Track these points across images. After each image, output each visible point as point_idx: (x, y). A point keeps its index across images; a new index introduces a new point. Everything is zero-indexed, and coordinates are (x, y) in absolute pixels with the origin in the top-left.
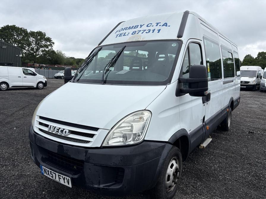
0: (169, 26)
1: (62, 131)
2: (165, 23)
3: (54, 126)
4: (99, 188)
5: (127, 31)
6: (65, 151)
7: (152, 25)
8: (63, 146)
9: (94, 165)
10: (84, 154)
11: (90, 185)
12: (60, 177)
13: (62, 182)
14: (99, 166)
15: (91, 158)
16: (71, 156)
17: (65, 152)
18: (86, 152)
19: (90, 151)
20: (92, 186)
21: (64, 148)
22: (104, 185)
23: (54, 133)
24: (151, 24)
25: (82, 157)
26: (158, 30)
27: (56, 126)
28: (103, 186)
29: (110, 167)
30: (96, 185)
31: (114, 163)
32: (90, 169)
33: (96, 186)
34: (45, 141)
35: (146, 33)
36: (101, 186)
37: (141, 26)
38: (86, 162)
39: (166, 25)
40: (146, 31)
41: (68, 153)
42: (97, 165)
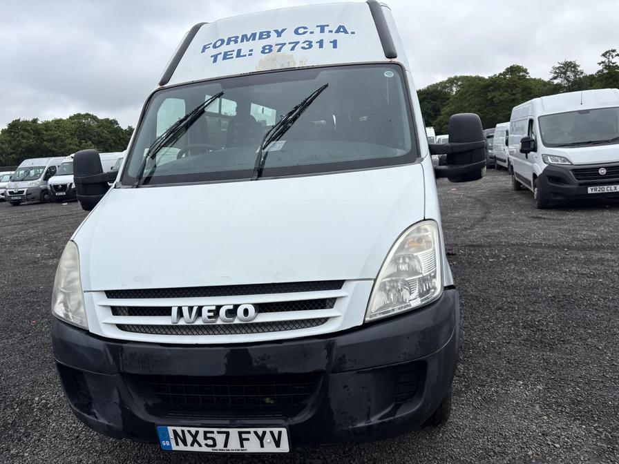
0: (353, 33)
1: (232, 312)
2: (340, 27)
3: (191, 305)
4: (370, 428)
5: (245, 47)
6: (256, 362)
7: (309, 31)
8: (247, 350)
9: (358, 373)
10: (325, 353)
11: (345, 428)
12: (244, 436)
13: (253, 446)
14: (369, 372)
15: (347, 358)
16: (281, 371)
17: (255, 364)
18: (330, 347)
19: (341, 341)
20: (351, 427)
21: (252, 355)
22: (379, 416)
23: (202, 323)
24: (305, 28)
25: (318, 363)
26: (331, 42)
27: (201, 304)
28: (380, 419)
29: (396, 366)
30: (361, 422)
31: (405, 354)
32: (345, 387)
33: (362, 424)
34: (168, 354)
35: (303, 48)
36: (375, 420)
37: (279, 34)
38: (334, 372)
39: (341, 29)
40: (300, 45)
41: (269, 366)
42: (363, 372)
